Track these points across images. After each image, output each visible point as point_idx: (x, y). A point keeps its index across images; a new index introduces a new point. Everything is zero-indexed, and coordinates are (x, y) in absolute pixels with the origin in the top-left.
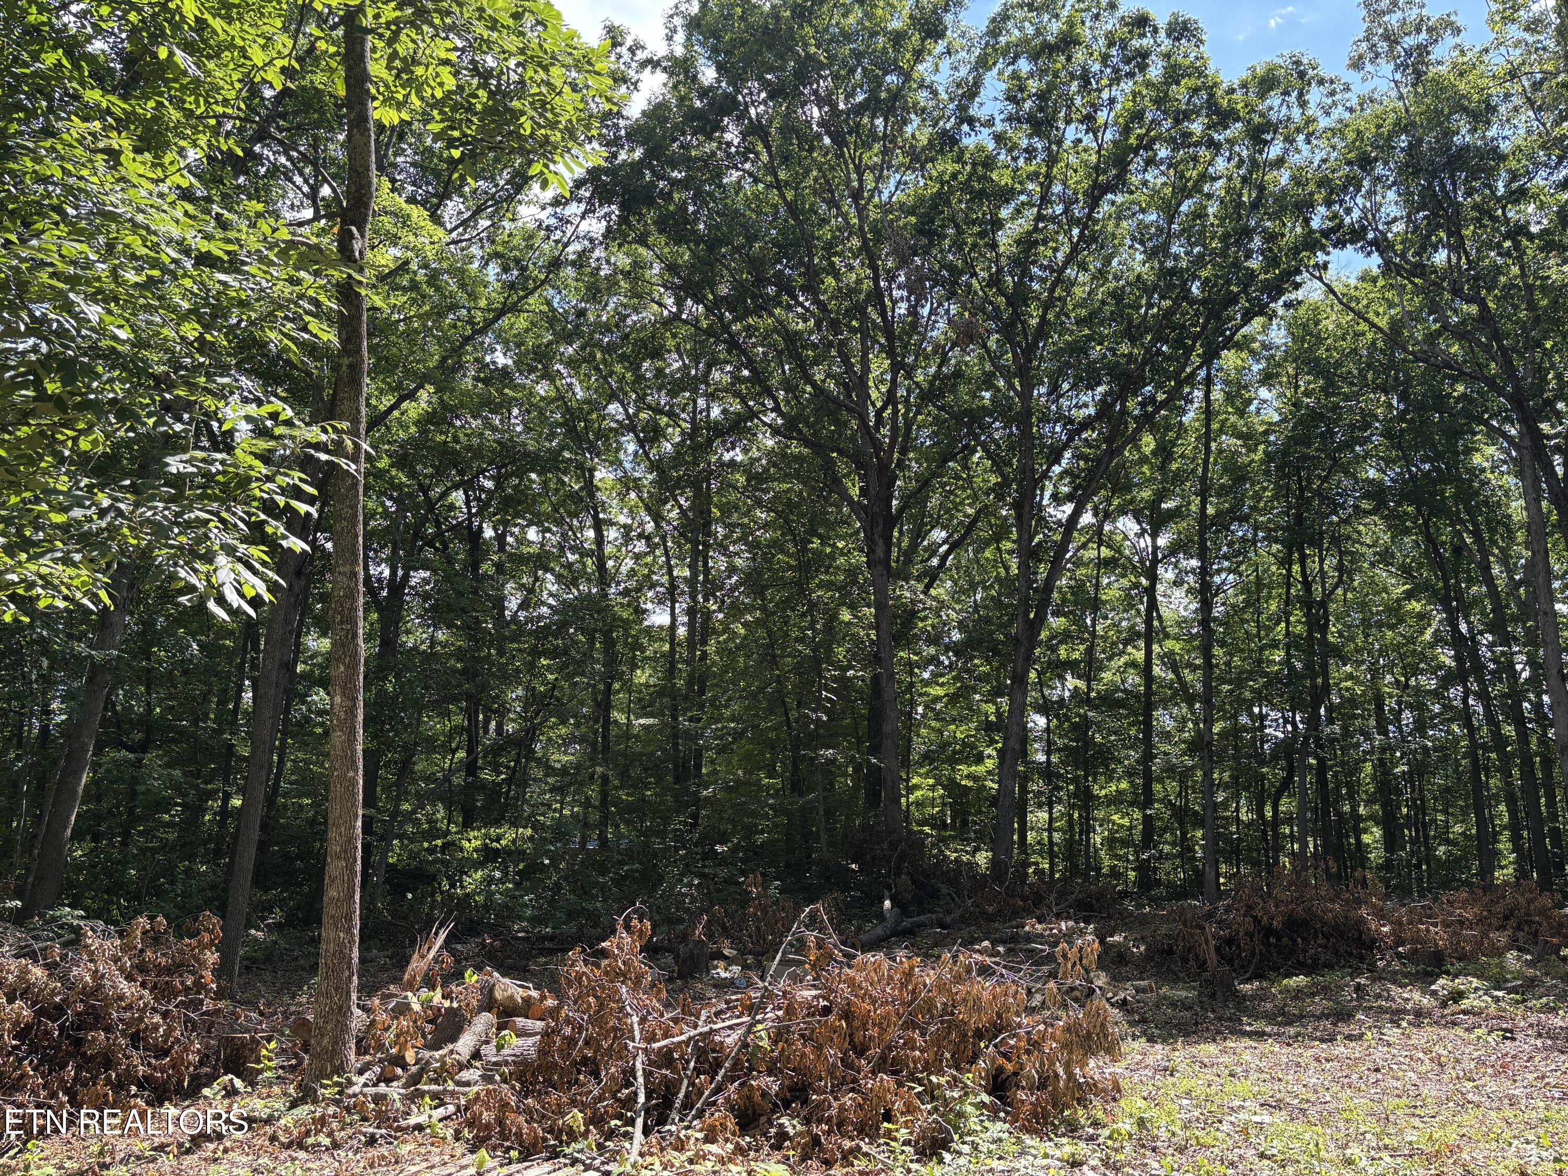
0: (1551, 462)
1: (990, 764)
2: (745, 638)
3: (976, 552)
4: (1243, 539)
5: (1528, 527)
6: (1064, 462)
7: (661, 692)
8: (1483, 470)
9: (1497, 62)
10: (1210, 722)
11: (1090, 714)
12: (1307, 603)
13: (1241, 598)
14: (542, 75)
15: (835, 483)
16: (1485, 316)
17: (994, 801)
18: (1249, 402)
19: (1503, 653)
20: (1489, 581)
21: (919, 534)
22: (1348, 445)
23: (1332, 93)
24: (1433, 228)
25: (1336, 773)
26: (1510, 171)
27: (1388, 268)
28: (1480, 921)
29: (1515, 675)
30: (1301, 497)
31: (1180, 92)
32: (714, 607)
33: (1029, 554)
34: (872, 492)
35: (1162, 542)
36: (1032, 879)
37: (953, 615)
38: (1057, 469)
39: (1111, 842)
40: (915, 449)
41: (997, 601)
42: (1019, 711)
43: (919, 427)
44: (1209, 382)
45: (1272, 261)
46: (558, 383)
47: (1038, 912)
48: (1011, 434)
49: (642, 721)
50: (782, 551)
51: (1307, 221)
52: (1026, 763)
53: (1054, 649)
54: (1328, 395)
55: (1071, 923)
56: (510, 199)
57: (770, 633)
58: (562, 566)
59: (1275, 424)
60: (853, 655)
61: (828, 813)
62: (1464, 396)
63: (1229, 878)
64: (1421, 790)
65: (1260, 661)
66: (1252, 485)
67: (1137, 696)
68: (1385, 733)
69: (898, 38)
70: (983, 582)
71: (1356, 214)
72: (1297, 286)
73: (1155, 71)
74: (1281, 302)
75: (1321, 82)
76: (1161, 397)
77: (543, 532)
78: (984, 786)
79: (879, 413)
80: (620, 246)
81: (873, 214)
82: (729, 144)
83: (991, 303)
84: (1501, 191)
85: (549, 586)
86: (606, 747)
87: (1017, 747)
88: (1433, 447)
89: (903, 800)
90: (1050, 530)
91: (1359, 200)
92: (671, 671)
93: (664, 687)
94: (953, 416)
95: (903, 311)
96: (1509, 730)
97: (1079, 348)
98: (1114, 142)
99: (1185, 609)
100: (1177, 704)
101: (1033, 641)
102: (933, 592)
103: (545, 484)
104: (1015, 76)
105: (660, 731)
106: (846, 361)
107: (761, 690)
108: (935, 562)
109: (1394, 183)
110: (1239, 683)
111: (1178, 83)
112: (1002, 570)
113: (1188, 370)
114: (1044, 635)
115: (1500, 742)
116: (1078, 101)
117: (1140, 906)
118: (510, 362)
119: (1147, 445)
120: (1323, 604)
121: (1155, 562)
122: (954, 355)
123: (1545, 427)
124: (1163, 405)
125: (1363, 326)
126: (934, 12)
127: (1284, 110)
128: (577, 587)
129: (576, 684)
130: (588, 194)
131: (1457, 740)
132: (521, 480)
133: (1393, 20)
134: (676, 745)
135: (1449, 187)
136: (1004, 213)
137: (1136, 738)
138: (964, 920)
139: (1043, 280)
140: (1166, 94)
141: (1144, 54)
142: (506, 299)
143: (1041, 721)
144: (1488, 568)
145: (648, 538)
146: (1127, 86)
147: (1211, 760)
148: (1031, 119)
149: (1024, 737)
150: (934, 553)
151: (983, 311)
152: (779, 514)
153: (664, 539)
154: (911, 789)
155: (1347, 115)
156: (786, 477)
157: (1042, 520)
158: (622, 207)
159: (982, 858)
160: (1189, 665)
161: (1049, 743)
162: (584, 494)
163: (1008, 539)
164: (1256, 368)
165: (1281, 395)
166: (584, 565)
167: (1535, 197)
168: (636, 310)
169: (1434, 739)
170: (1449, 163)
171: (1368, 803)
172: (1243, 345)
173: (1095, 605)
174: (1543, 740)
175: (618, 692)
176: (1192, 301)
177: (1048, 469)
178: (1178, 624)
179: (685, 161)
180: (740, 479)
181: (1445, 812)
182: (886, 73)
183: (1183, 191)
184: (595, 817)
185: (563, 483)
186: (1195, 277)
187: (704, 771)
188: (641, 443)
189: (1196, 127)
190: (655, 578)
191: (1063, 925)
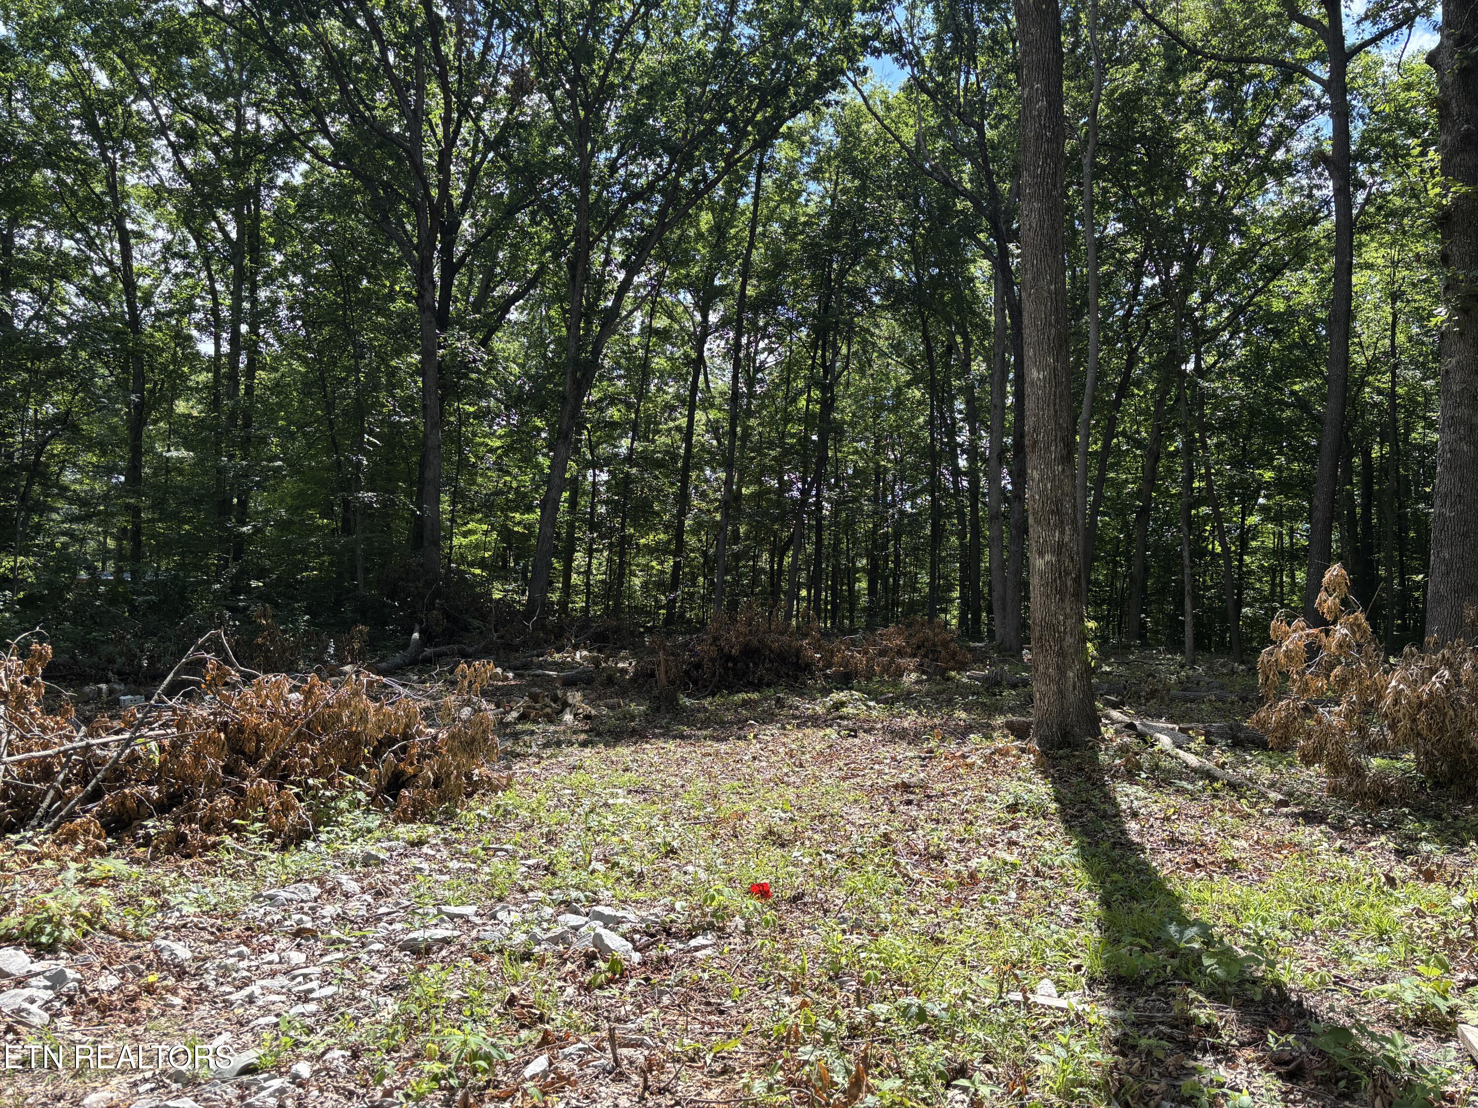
7: (203, 424)
11: (632, 471)
15: (385, 221)
16: (979, 141)
27: (916, 82)
28: (899, 650)
33: (580, 316)
34: (423, 235)
42: (562, 465)
47: (558, 643)
55: (585, 653)
59: (815, 216)
86: (137, 478)
92: (216, 404)
93: (208, 420)
101: (579, 401)
105: (195, 466)
113: (741, 153)
138: (487, 650)
144: (969, 365)
191: (578, 654)
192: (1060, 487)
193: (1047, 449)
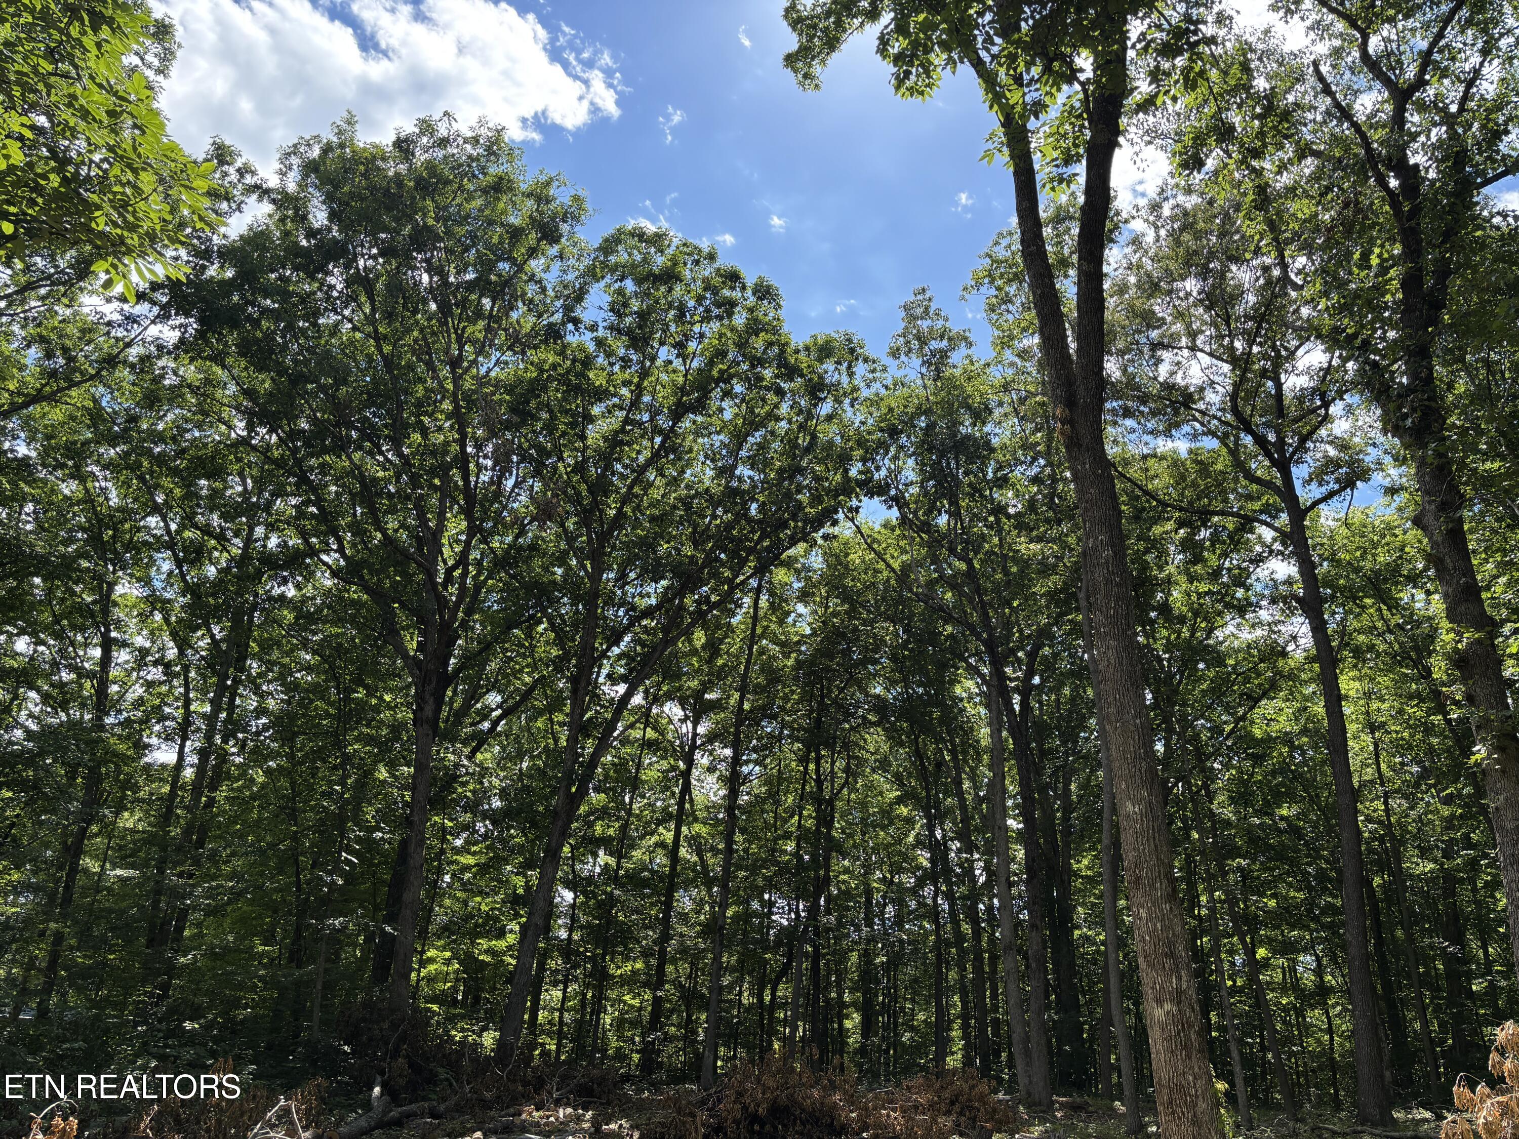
0: (1011, 699)
1: (511, 939)
2: (263, 786)
3: (529, 720)
4: (770, 736)
5: (991, 750)
6: (623, 645)
7: (149, 840)
8: (961, 700)
9: (996, 375)
10: (724, 906)
11: (617, 892)
12: (817, 799)
13: (763, 789)
14: (130, 176)
15: (392, 633)
16: (971, 573)
17: (510, 978)
18: (788, 614)
19: (967, 859)
20: (960, 794)
21: (474, 695)
22: (863, 663)
23: (874, 371)
24: (938, 497)
25: (828, 961)
26: (997, 461)
27: (904, 521)
28: (932, 1106)
29: (973, 879)
30: (821, 703)
31: (758, 343)
32: (234, 750)
33: (580, 729)
34: (430, 649)
35: (701, 730)
36: (536, 1062)
37: (496, 782)
38: (616, 650)
39: (620, 1024)
40: (481, 611)
41: (541, 772)
42: (547, 886)
43: (488, 591)
44: (758, 591)
45: (816, 500)
46: (89, 485)
47: (538, 1098)
48: (577, 612)
49: (119, 872)
50: (322, 698)
51: (846, 471)
52: (547, 939)
53: (591, 825)
54: (851, 618)
55: (569, 1110)
56: (69, 284)
57: (293, 784)
58: (52, 685)
59: (807, 636)
60: (384, 816)
61: (328, 987)
62: (951, 636)
63: (726, 1060)
64: (895, 979)
65: (774, 850)
66: (784, 687)
67: (661, 878)
68: (870, 924)
69: (516, 234)
70: (531, 751)
71: (883, 472)
72: (835, 523)
73: (740, 319)
74: (821, 533)
75: (866, 360)
76: (714, 598)
77: (36, 644)
78: (502, 961)
79: (449, 571)
80: (192, 360)
81: (468, 384)
82: (332, 287)
83: (574, 488)
84: (990, 475)
85: (31, 706)
86: (67, 899)
87: (541, 922)
88: (926, 675)
89: (413, 975)
90: (602, 706)
91: (887, 461)
92: (166, 817)
93: (153, 836)
94: (524, 586)
95: (486, 479)
96: (966, 928)
97: (648, 545)
98: (699, 370)
99: (715, 795)
100: (697, 887)
101: (571, 816)
102: (479, 756)
103: (49, 592)
104: (620, 292)
105: (140, 885)
106: (422, 517)
107: (272, 846)
108: (486, 725)
109: (914, 454)
110: (754, 869)
111: (757, 335)
112: (551, 741)
113: (742, 578)
114: (583, 809)
115: (960, 937)
116: (673, 328)
117: (640, 1091)
118: (33, 454)
119: (699, 639)
120: (831, 803)
121: (693, 747)
122: (532, 530)
123: (1008, 670)
124: (716, 605)
125: (881, 565)
126: (553, 218)
127: (836, 376)
128: (66, 710)
129: (42, 823)
130: (164, 300)
131: (927, 934)
132: (20, 583)
133: (924, 325)
134: (156, 903)
135: (953, 465)
136: (596, 410)
137: (657, 917)
138: (459, 1109)
139: (623, 477)
140: (747, 342)
141: (731, 304)
142: (43, 386)
143: (569, 896)
144: (960, 783)
145: (167, 666)
146: (715, 326)
147: (721, 944)
148: (629, 332)
149: (549, 912)
150: (485, 717)
151: (565, 493)
152: (324, 659)
153: (186, 669)
154: (423, 963)
155: (883, 391)
156: (339, 621)
157: (596, 698)
158: (201, 321)
159: (489, 1039)
160: (713, 849)
161: (573, 919)
162: (97, 608)
163: (561, 711)
164: (796, 585)
165: (815, 612)
166: (81, 686)
167: (1013, 485)
168: (199, 426)
169: (909, 933)
170: (955, 446)
171: (852, 990)
172: (788, 564)
173: (635, 784)
174: (992, 940)
175: (96, 835)
176: (750, 520)
177: (608, 649)
178: (707, 808)
179: (281, 292)
180: (288, 616)
181: (912, 1001)
182: (500, 259)
183: (753, 423)
184: (37, 982)
185: (73, 593)
186: (753, 499)
187: (187, 933)
188: (179, 563)
189: (768, 373)
190: (167, 710)
191: (561, 1111)
192: (1170, 927)
193: (1152, 886)
